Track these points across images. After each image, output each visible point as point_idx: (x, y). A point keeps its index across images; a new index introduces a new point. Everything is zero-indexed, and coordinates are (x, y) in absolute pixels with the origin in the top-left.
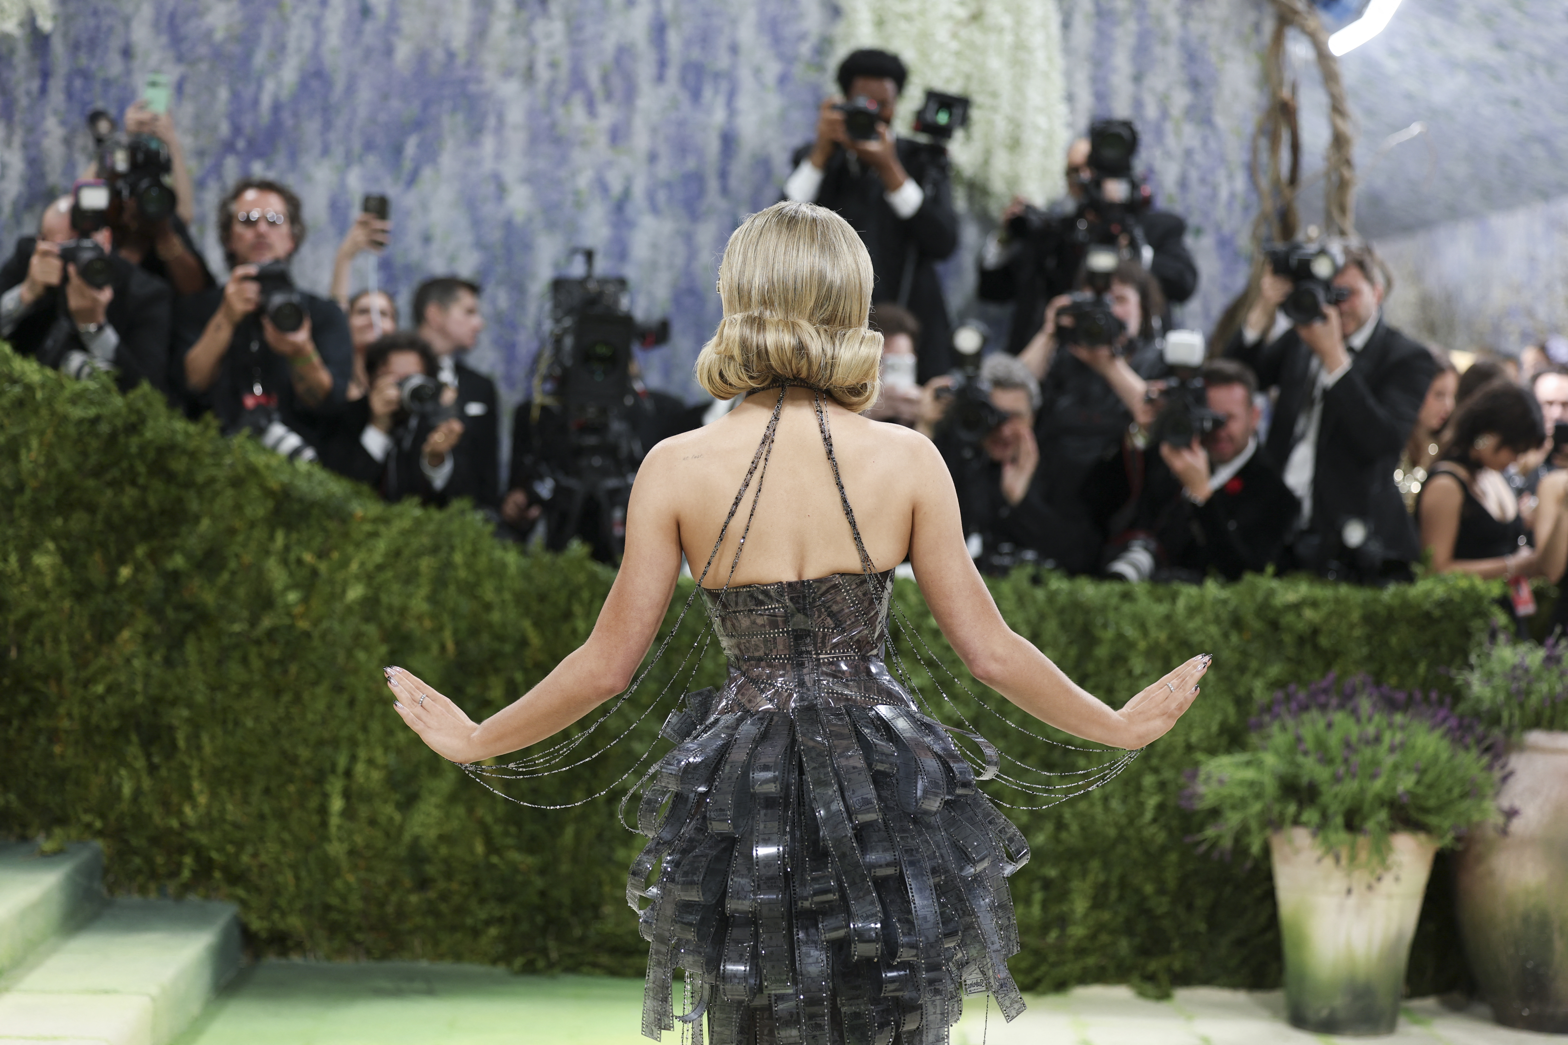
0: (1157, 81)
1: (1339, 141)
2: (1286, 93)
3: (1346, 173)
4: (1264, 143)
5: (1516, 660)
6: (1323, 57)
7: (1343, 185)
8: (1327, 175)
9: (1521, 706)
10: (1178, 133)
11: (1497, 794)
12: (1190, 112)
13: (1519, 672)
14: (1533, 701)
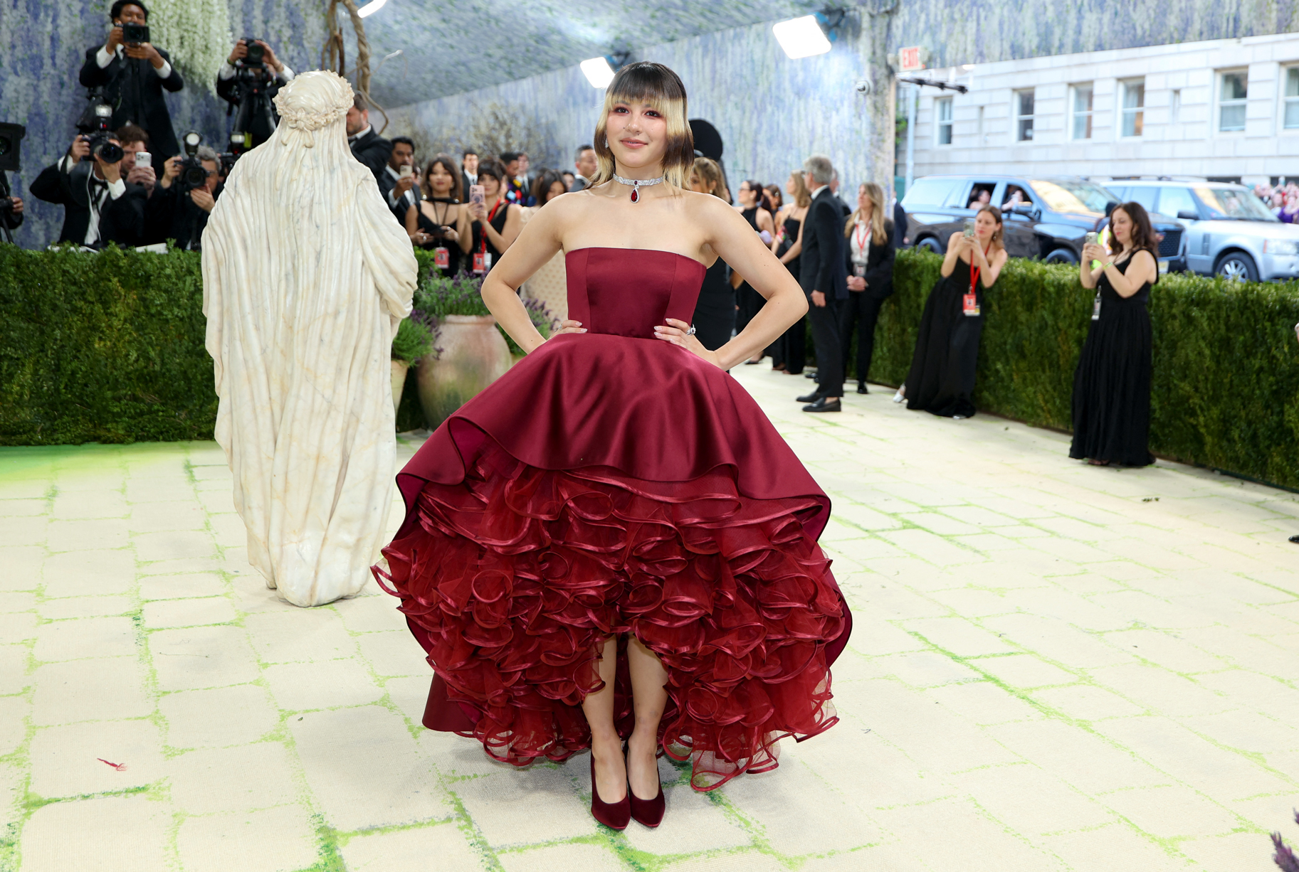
0: (275, 24)
1: (362, 56)
2: (337, 33)
3: (366, 70)
4: (327, 55)
5: (441, 285)
6: (354, 17)
7: (364, 76)
8: (358, 70)
9: (444, 304)
10: (286, 49)
11: (435, 342)
12: (291, 39)
13: (442, 290)
14: (449, 301)
